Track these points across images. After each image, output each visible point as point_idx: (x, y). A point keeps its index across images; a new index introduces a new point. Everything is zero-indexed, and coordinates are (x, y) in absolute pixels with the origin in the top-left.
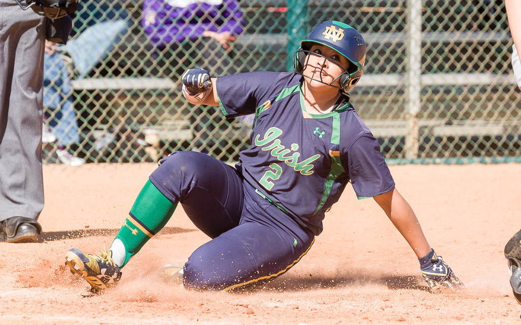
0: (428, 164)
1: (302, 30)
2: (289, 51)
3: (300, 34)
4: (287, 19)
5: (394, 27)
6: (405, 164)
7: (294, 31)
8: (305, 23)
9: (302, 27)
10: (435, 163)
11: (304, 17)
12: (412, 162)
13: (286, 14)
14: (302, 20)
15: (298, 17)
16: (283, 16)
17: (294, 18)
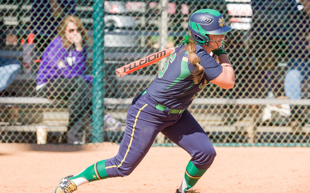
0: (169, 146)
1: (101, 73)
2: (94, 84)
3: (100, 75)
4: (93, 67)
5: (151, 72)
6: (156, 146)
7: (97, 73)
8: (102, 69)
9: (101, 71)
10: (173, 146)
11: (102, 66)
12: (160, 145)
13: (92, 64)
14: (101, 67)
15: (99, 66)
16: (90, 65)
17: (96, 66)
